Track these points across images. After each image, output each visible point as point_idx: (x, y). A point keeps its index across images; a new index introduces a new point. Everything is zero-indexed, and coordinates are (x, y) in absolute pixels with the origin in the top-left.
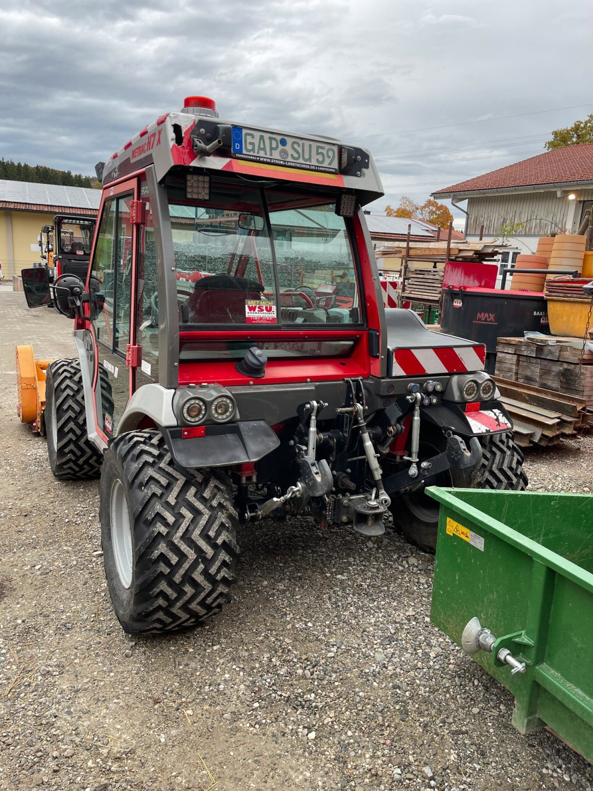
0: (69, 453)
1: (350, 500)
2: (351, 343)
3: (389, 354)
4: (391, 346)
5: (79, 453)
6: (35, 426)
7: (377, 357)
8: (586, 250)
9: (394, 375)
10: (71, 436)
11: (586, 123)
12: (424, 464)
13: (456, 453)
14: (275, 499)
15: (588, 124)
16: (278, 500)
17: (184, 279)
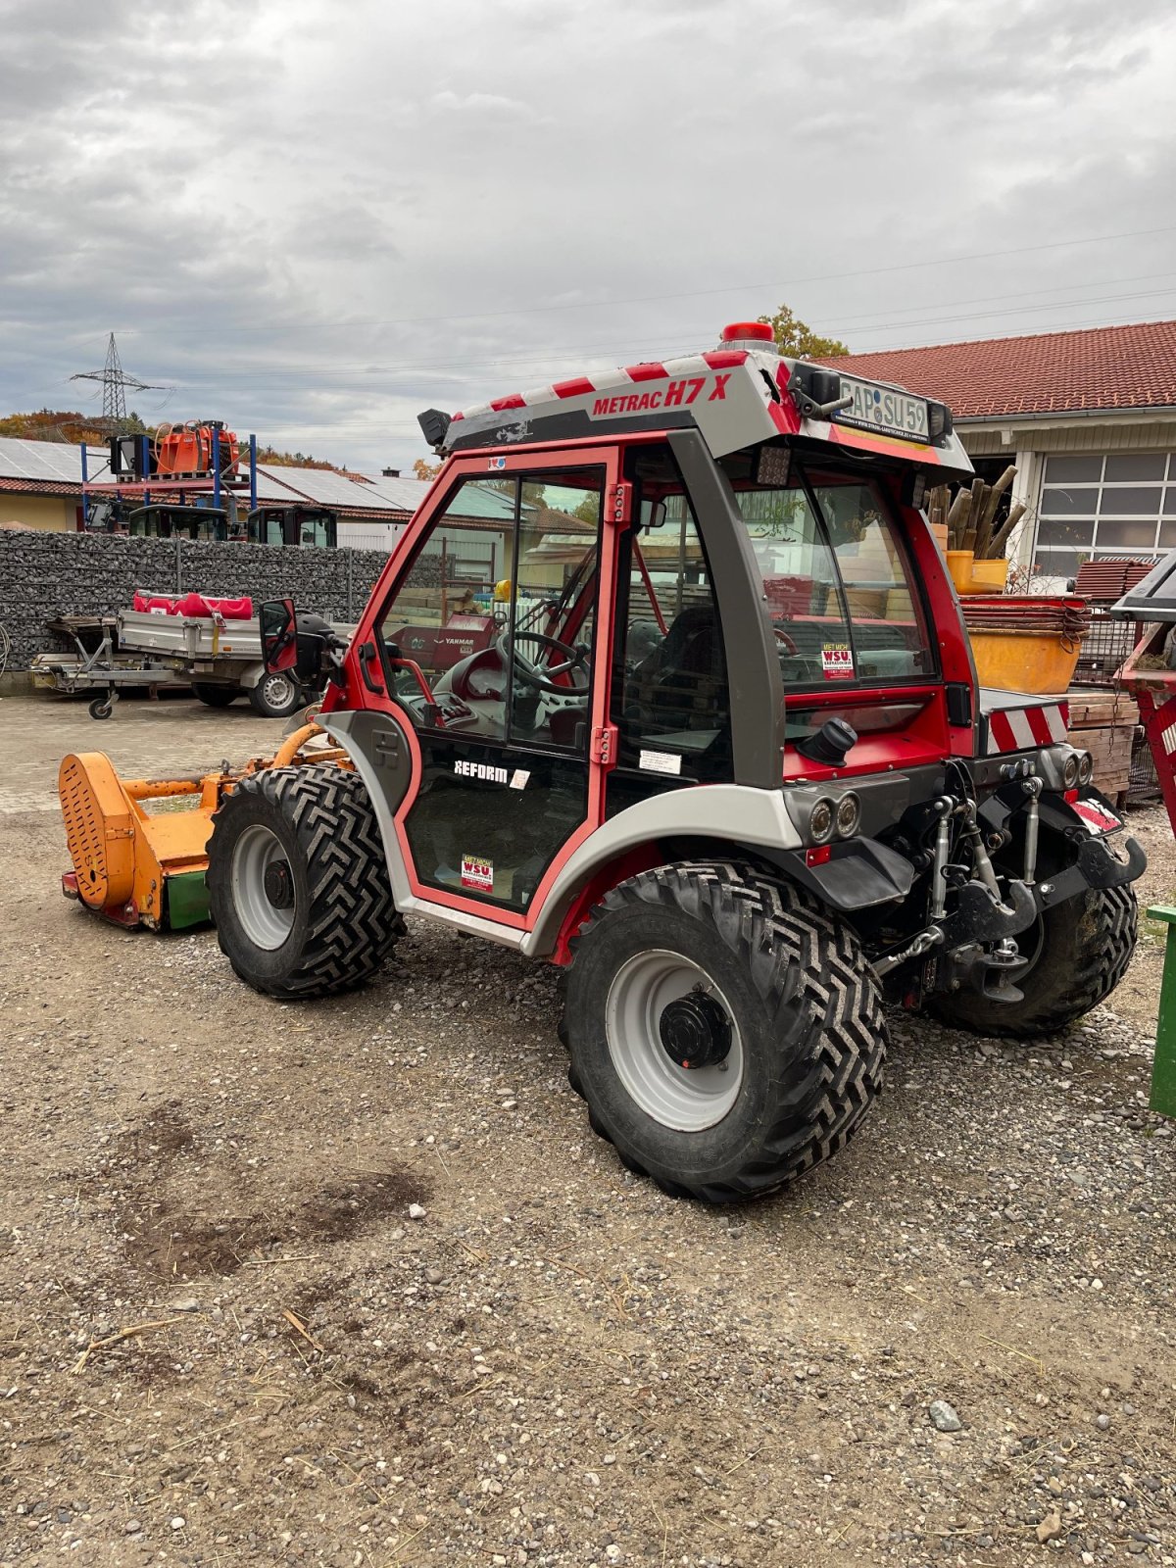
0: (331, 944)
1: (961, 953)
2: (919, 706)
3: (982, 721)
4: (985, 708)
5: (347, 942)
6: (130, 914)
7: (969, 726)
8: (949, 549)
9: (989, 753)
10: (339, 910)
11: (776, 320)
12: (1045, 888)
13: (1099, 864)
14: (890, 958)
15: (781, 323)
16: (895, 958)
17: (164, 611)
